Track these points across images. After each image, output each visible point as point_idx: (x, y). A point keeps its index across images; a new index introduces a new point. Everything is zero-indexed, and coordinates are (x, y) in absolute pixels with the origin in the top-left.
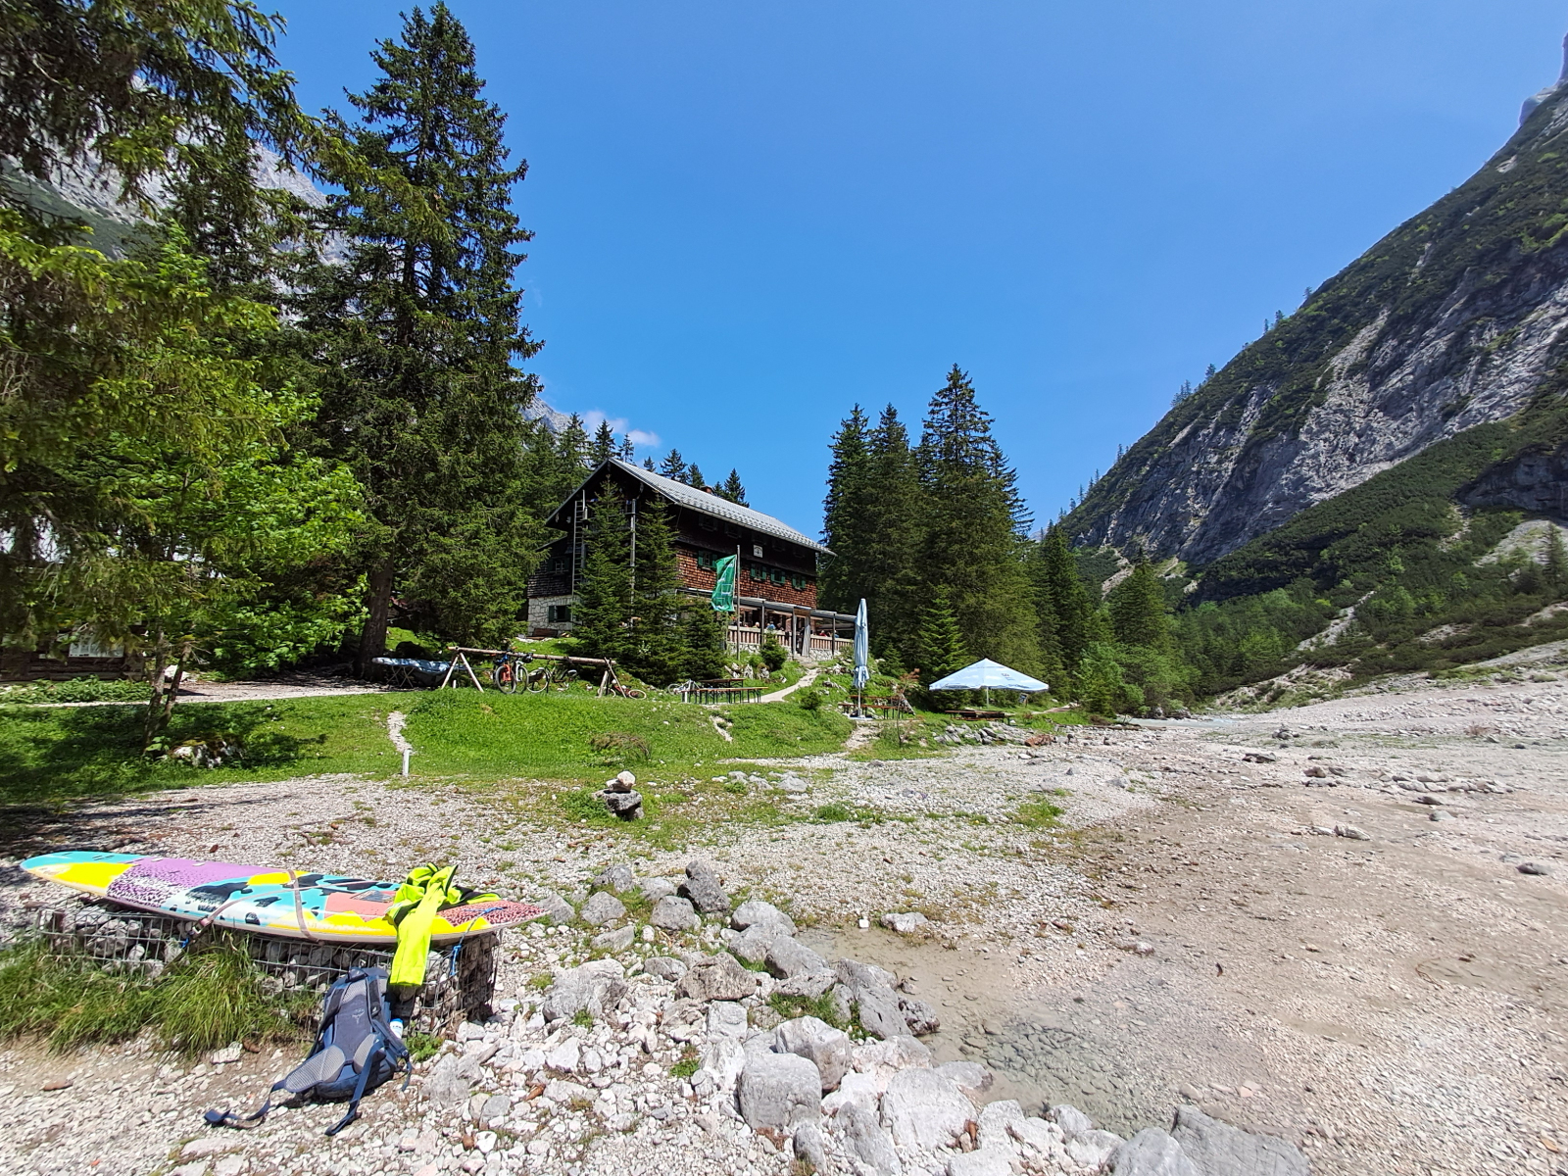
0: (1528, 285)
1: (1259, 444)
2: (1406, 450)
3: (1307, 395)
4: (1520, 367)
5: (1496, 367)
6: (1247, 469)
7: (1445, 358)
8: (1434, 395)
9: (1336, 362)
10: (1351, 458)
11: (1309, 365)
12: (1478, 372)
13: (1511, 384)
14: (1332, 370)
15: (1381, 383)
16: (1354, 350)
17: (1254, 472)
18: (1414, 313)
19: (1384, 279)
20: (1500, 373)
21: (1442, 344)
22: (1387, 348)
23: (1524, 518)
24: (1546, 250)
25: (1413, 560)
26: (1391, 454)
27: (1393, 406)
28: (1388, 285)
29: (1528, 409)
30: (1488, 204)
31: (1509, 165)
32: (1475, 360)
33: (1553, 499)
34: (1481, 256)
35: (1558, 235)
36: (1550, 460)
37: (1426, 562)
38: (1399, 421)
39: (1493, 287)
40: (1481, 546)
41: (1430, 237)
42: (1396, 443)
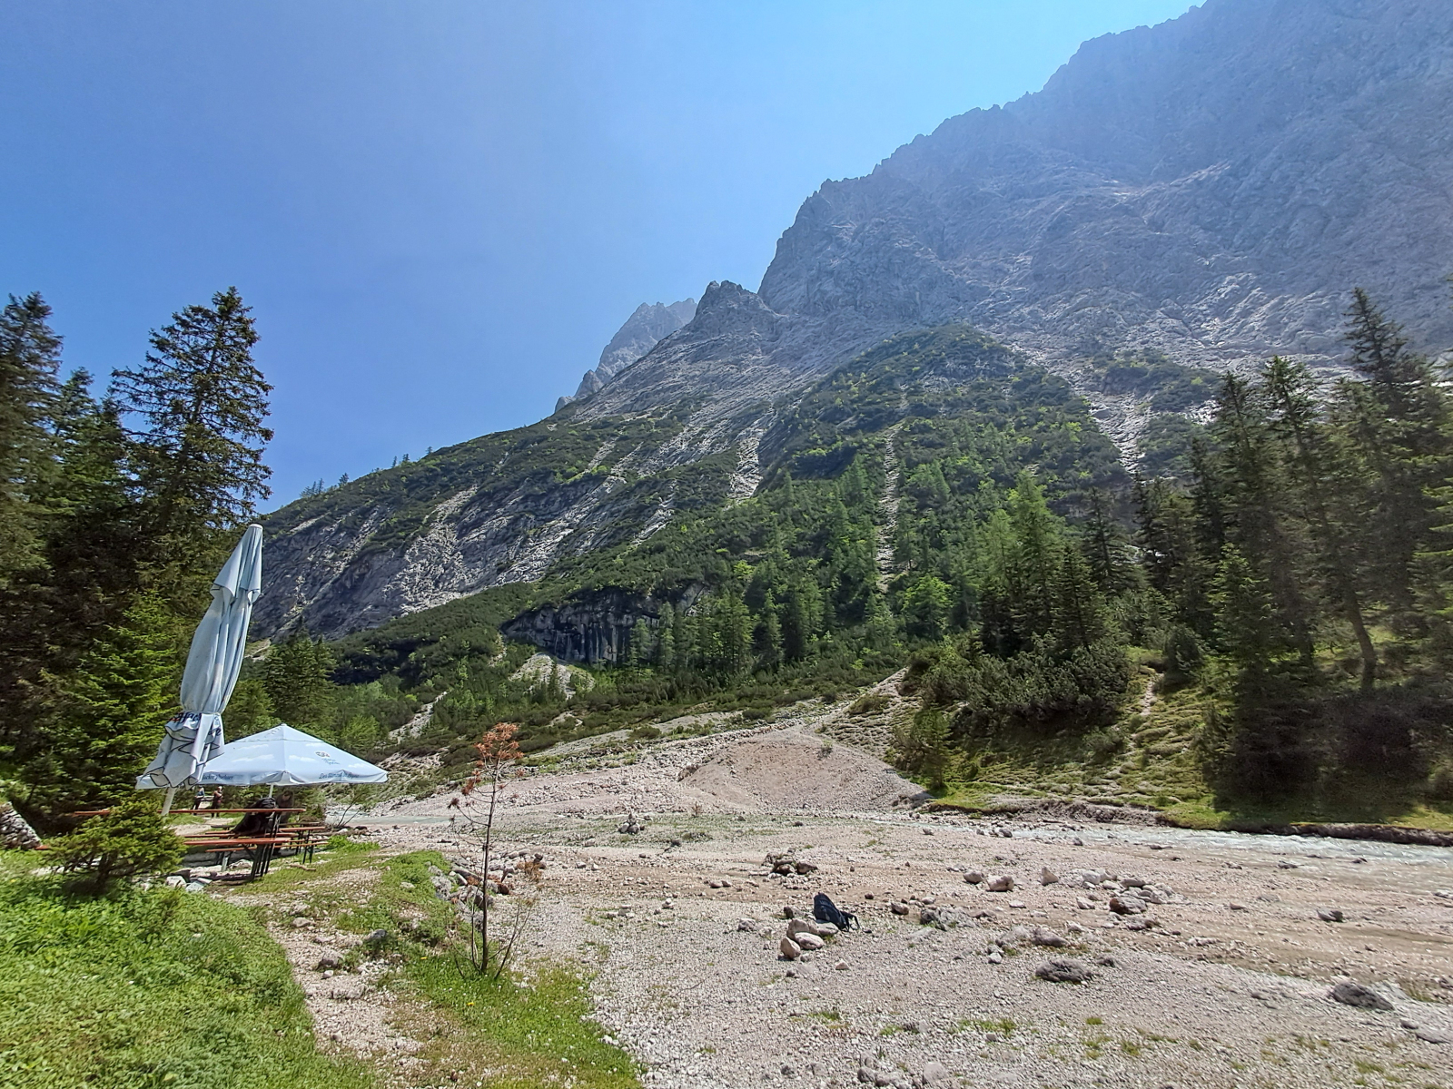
0: (554, 502)
1: (372, 553)
2: (472, 588)
3: (416, 526)
4: (543, 551)
5: (531, 547)
6: (357, 572)
7: (505, 531)
8: (496, 554)
9: (440, 507)
10: (436, 585)
11: (422, 504)
12: (521, 547)
13: (536, 560)
14: (437, 513)
15: (465, 535)
16: (452, 504)
17: (362, 576)
18: (494, 493)
19: (479, 464)
20: (532, 552)
21: (505, 521)
22: (473, 511)
23: (536, 651)
24: (565, 486)
25: (475, 670)
26: (462, 588)
27: (469, 553)
28: (481, 468)
29: (543, 580)
30: (541, 445)
31: (553, 427)
32: (520, 538)
33: (552, 641)
34: (535, 474)
35: (572, 479)
36: (555, 615)
37: (482, 673)
38: (471, 565)
39: (538, 496)
40: (514, 666)
41: (508, 449)
42: (467, 581)
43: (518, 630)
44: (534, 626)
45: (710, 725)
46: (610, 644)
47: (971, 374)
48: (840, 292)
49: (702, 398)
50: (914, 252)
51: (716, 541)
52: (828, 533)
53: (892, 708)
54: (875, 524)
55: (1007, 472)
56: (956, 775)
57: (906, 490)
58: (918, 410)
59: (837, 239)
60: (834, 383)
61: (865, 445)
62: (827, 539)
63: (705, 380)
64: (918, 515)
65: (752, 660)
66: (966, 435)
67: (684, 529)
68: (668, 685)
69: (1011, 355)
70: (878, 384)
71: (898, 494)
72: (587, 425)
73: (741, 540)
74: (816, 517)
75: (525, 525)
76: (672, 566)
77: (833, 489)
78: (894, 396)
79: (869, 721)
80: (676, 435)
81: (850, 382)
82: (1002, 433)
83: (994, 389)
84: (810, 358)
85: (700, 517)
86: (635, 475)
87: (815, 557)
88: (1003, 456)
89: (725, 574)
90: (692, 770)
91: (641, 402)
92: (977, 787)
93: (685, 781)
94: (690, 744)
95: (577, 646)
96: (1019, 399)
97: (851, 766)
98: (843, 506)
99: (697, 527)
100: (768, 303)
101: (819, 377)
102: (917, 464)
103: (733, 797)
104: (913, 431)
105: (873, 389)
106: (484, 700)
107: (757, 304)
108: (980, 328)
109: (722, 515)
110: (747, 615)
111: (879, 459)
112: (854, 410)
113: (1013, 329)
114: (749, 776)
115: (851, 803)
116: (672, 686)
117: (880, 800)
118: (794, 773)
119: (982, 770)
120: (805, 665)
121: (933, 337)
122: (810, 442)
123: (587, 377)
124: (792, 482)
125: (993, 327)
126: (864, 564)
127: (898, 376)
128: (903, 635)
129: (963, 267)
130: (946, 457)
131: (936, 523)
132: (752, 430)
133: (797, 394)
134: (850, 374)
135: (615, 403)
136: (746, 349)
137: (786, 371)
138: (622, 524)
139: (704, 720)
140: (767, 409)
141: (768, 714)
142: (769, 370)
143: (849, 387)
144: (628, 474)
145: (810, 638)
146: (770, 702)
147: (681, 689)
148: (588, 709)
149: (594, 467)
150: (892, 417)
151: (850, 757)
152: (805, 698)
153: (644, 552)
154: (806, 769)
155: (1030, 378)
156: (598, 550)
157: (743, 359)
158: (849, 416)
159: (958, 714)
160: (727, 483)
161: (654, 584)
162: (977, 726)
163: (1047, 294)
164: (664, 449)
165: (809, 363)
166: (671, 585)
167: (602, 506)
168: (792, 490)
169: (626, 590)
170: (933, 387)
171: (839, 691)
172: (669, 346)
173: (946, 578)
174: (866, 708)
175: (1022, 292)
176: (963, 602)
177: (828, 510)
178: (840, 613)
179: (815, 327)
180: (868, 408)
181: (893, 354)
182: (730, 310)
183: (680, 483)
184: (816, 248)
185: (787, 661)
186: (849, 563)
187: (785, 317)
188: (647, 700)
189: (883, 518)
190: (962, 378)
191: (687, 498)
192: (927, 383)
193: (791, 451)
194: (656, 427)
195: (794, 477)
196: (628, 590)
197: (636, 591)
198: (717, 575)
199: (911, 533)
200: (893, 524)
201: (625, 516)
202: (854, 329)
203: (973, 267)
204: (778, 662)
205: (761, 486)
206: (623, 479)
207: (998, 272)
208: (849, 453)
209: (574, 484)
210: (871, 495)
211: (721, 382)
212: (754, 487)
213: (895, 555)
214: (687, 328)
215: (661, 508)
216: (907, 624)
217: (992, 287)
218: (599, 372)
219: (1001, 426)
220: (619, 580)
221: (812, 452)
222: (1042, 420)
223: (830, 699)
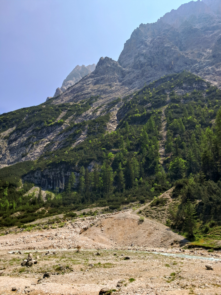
0: (43, 132)
2: (12, 163)
4: (39, 149)
5: (34, 148)
7: (25, 142)
8: (21, 151)
9: (2, 134)
12: (31, 148)
13: (36, 153)
15: (10, 144)
16: (7, 133)
18: (22, 129)
19: (17, 118)
20: (35, 150)
21: (25, 139)
22: (14, 135)
23: (34, 186)
24: (48, 126)
25: (10, 192)
26: (9, 163)
27: (12, 150)
28: (17, 120)
29: (38, 160)
30: (40, 112)
31: (44, 106)
32: (31, 145)
33: (40, 182)
34: (37, 122)
35: (50, 124)
36: (42, 172)
37: (13, 193)
38: (12, 155)
39: (37, 130)
40: (25, 191)
41: (28, 114)
42: (10, 160)
43: (28, 178)
44: (34, 176)
45: (96, 212)
46: (62, 182)
47: (192, 89)
48: (146, 61)
49: (98, 97)
50: (171, 48)
51: (101, 146)
52: (141, 143)
53: (168, 203)
54: (158, 140)
55: (205, 122)
56: (198, 231)
57: (169, 128)
58: (173, 101)
59: (145, 43)
60: (144, 92)
61: (155, 113)
62: (141, 145)
63: (98, 91)
64: (174, 137)
65: (114, 188)
66: (190, 109)
67: (90, 141)
68: (82, 197)
69: (205, 82)
70: (159, 92)
71: (166, 129)
72: (57, 106)
73: (110, 145)
74: (137, 137)
75: (33, 140)
76: (86, 154)
77: (143, 128)
78: (165, 96)
79: (159, 208)
80: (88, 109)
81: (149, 91)
82: (203, 109)
83: (200, 94)
84: (135, 84)
85: (96, 138)
86: (73, 123)
87: (137, 151)
88: (204, 116)
89: (104, 157)
90: (85, 229)
91: (76, 98)
92: (210, 237)
93: (82, 235)
94: (87, 219)
95: (49, 183)
96: (209, 97)
97: (152, 228)
98: (147, 133)
99: (95, 141)
100: (121, 65)
101: (138, 90)
102: (173, 119)
103: (101, 241)
104: (171, 108)
105: (157, 93)
106: (13, 203)
107: (117, 65)
108: (194, 73)
109: (104, 137)
110: (112, 171)
111: (159, 117)
112: (151, 101)
113: (205, 74)
114: (109, 232)
115: (152, 244)
116: (83, 197)
117: (165, 243)
118: (128, 230)
119: (210, 229)
120: (133, 190)
121: (178, 76)
122: (135, 112)
123: (57, 90)
124: (128, 125)
125: (199, 73)
126: (154, 154)
127: (166, 89)
128: (169, 179)
129: (188, 53)
130: (183, 117)
131: (180, 139)
132: (115, 108)
133: (131, 96)
134: (149, 89)
135: (66, 99)
136: (113, 80)
137: (127, 88)
138: (68, 140)
139: (94, 210)
140: (120, 101)
141: (119, 207)
142: (121, 88)
143: (149, 93)
144: (71, 123)
145: (135, 180)
146: (119, 203)
147: (87, 198)
148: (51, 206)
149: (59, 120)
150: (164, 103)
151: (152, 224)
152: (133, 201)
153: (75, 150)
154: (133, 229)
155: (212, 90)
156: (59, 149)
157: (112, 84)
158: (149, 103)
159: (197, 205)
160: (105, 126)
161: (79, 160)
162: (206, 210)
163: (217, 62)
164: (84, 114)
165: (135, 85)
166: (85, 161)
167: (61, 134)
168: (129, 128)
169: (68, 163)
170: (178, 92)
171: (146, 199)
172: (86, 79)
173: (184, 159)
174: (158, 203)
175: (209, 62)
176: (191, 168)
177: (141, 135)
178: (146, 171)
179: (137, 73)
180: (155, 100)
181: (164, 82)
182: (107, 67)
183: (89, 126)
184: (138, 46)
185: (126, 188)
186: (149, 153)
187: (127, 69)
188: (74, 203)
189: (161, 138)
190: (189, 90)
191: (91, 131)
192: (176, 92)
193: (128, 115)
194: (81, 107)
195: (129, 123)
196: (69, 163)
197: (72, 163)
198: (102, 157)
199: (171, 142)
200: (165, 140)
201: (69, 137)
202: (151, 74)
203: (192, 53)
204: (123, 188)
205: (118, 127)
206: (69, 124)
207: (200, 55)
208: (149, 115)
209: (51, 126)
210: (157, 129)
211: (104, 92)
212: (115, 128)
213: (165, 151)
214: (93, 73)
215: (82, 134)
216: (171, 175)
217: (198, 60)
218: (62, 89)
219: (203, 106)
220: (66, 159)
221: (136, 115)
222: (217, 104)
223: (142, 202)
